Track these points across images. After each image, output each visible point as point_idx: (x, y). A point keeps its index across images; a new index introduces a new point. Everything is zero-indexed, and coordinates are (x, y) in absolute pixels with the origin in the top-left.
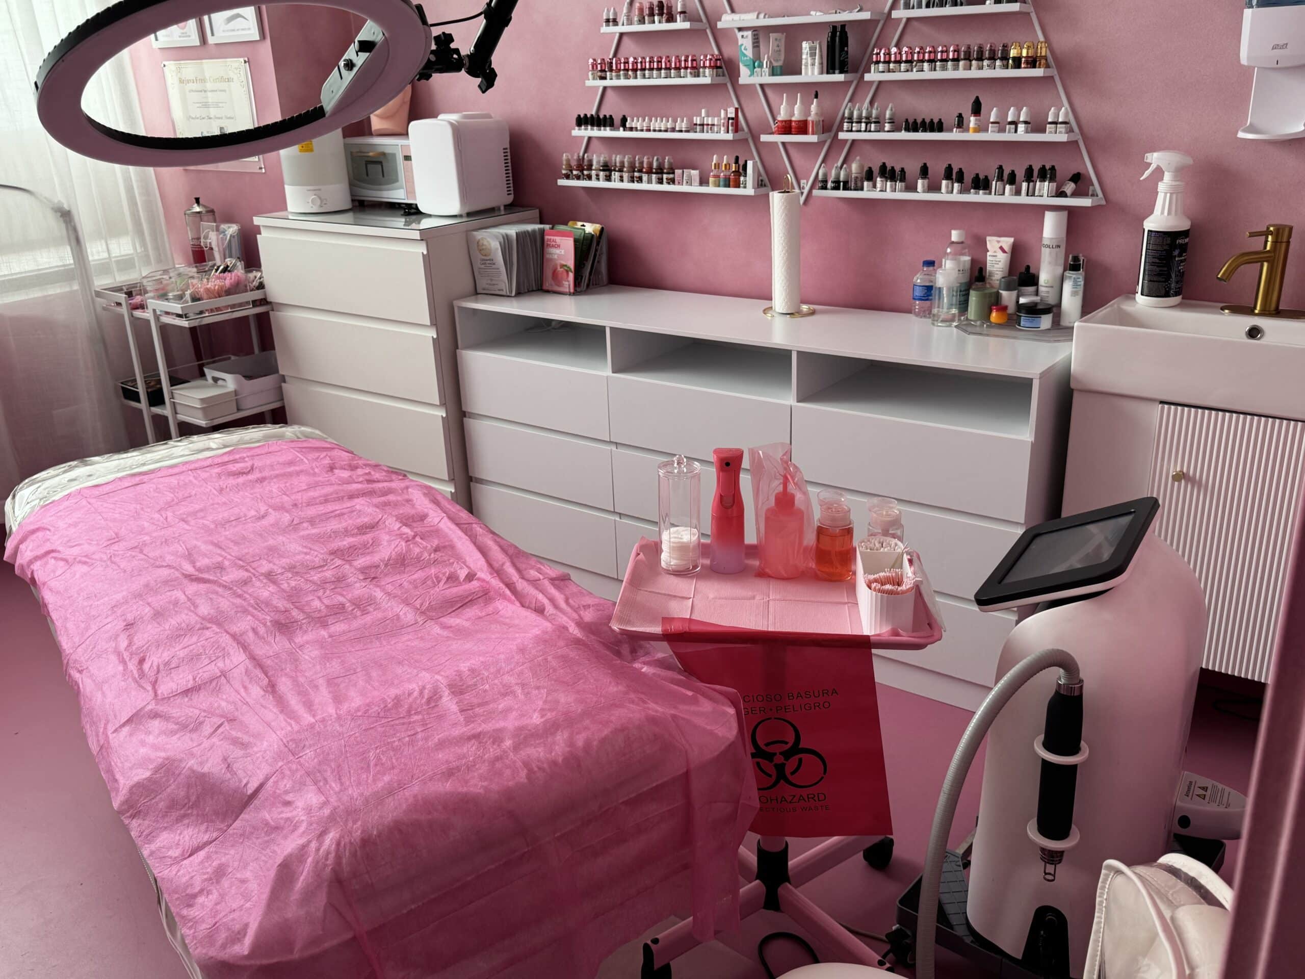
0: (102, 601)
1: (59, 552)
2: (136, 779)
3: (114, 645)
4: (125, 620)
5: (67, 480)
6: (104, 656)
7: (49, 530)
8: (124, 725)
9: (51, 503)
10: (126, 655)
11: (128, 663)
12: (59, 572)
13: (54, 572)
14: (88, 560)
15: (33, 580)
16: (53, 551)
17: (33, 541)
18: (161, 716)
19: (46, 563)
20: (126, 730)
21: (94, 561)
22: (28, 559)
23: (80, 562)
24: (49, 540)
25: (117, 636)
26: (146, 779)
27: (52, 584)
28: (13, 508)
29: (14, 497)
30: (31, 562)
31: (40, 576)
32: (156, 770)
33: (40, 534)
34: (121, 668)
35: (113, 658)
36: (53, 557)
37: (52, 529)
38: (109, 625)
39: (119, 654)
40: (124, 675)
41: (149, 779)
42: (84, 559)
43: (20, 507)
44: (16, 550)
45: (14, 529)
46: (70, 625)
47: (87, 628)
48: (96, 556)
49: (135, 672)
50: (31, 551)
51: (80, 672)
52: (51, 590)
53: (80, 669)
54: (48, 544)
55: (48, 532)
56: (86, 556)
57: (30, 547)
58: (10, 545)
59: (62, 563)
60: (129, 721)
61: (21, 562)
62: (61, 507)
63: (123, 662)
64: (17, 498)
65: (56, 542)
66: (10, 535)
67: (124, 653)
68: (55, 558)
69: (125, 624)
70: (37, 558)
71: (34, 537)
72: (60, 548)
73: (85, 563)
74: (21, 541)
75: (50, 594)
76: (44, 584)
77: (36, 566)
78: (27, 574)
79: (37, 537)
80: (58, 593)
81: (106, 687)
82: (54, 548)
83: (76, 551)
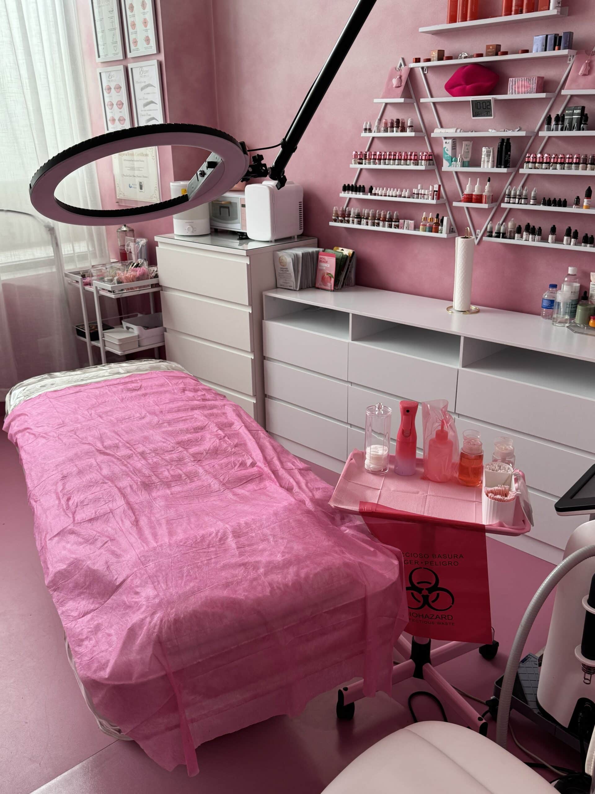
0: (51, 461)
1: (31, 429)
2: (58, 569)
3: (55, 488)
4: (62, 474)
5: (39, 386)
6: (49, 494)
7: (27, 415)
8: (55, 536)
9: (30, 399)
10: (61, 495)
11: (61, 500)
12: (30, 441)
13: (28, 440)
14: (46, 436)
15: (16, 443)
16: (28, 428)
17: (19, 421)
18: (75, 534)
19: (24, 435)
20: (56, 539)
21: (49, 437)
22: (15, 431)
23: (42, 437)
24: (26, 421)
25: (57, 483)
26: (64, 569)
27: (26, 448)
28: (10, 400)
29: (11, 394)
30: (16, 433)
31: (20, 442)
32: (70, 565)
33: (22, 417)
34: (57, 502)
35: (54, 496)
36: (28, 432)
37: (29, 415)
38: (54, 476)
39: (57, 494)
40: (58, 506)
41: (65, 570)
42: (44, 435)
43: (13, 399)
44: (9, 425)
45: (9, 413)
46: (33, 474)
47: (42, 476)
48: (51, 434)
49: (64, 505)
50: (17, 426)
51: (36, 502)
52: (25, 451)
53: (36, 500)
54: (26, 424)
55: (26, 417)
56: (45, 433)
57: (16, 425)
58: (7, 421)
59: (32, 436)
60: (58, 534)
61: (11, 432)
62: (35, 403)
63: (58, 498)
64: (13, 393)
65: (30, 423)
66: (7, 416)
67: (60, 493)
68: (29, 433)
69: (62, 476)
70: (19, 431)
71: (19, 418)
72: (32, 427)
73: (44, 437)
74: (13, 420)
75: (24, 453)
76: (22, 447)
77: (19, 436)
78: (14, 441)
79: (21, 419)
80: (28, 453)
81: (48, 512)
82: (29, 427)
83: (40, 430)
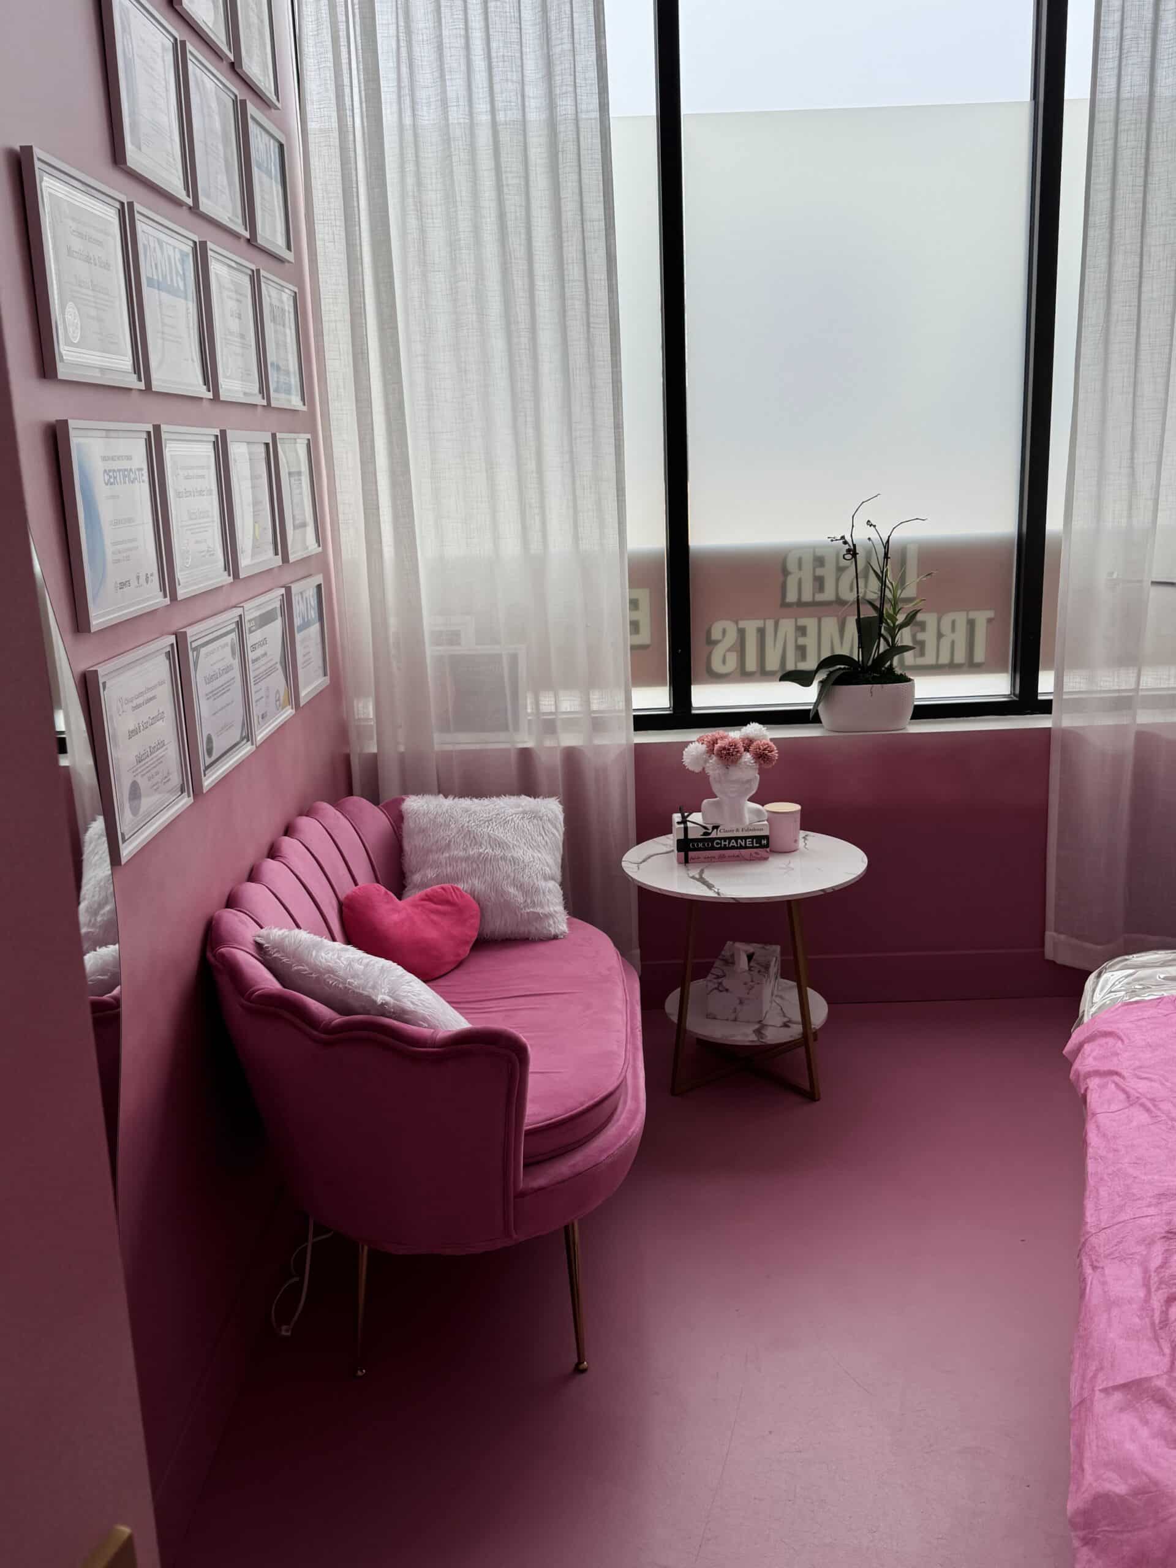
0: (1150, 1177)
1: (1123, 1078)
2: (1108, 1486)
3: (1144, 1253)
4: (1169, 1223)
6: (1129, 1261)
7: (1122, 1041)
8: (1116, 1388)
9: (1137, 1002)
10: (1155, 1279)
11: (1153, 1294)
12: (1114, 1107)
13: (1109, 1102)
14: (1152, 1108)
15: (1084, 1097)
16: (1117, 1073)
17: (1101, 1046)
18: (1168, 1407)
19: (1103, 1087)
20: (1118, 1396)
21: (1159, 1113)
22: (1088, 1069)
23: (1143, 1105)
24: (1117, 1054)
25: (1151, 1244)
26: (1118, 1496)
27: (1101, 1118)
30: (1089, 1075)
31: (1093, 1099)
32: (1137, 1492)
33: (1110, 1041)
34: (1142, 1294)
35: (1137, 1271)
36: (1114, 1082)
37: (1126, 1041)
38: (1148, 1220)
39: (1146, 1271)
40: (1143, 1309)
41: (1121, 1498)
42: (1149, 1105)
43: (1102, 990)
44: (1079, 1048)
45: (1086, 1019)
46: (1103, 1192)
47: (1121, 1208)
48: (1166, 1106)
49: (1157, 1314)
50: (1095, 1059)
51: (1094, 1268)
52: (1098, 1127)
53: (1096, 1264)
54: (1115, 1060)
55: (1120, 1043)
56: (1153, 1100)
57: (1094, 1054)
58: (1077, 1036)
59: (1122, 1096)
60: (1125, 1387)
61: (1080, 1068)
62: (1146, 1015)
63: (1147, 1285)
65: (1124, 1063)
66: (1078, 1026)
67: (1153, 1274)
68: (1117, 1085)
69: (1167, 1229)
70: (1097, 1073)
71: (1103, 1041)
72: (1125, 1073)
73: (1148, 1110)
74: (1091, 1039)
75: (1095, 1132)
76: (1094, 1114)
77: (1093, 1083)
78: (1080, 1088)
79: (1107, 1043)
80: (1104, 1135)
81: (1115, 1311)
82: (1119, 1070)
83: (1142, 1086)
